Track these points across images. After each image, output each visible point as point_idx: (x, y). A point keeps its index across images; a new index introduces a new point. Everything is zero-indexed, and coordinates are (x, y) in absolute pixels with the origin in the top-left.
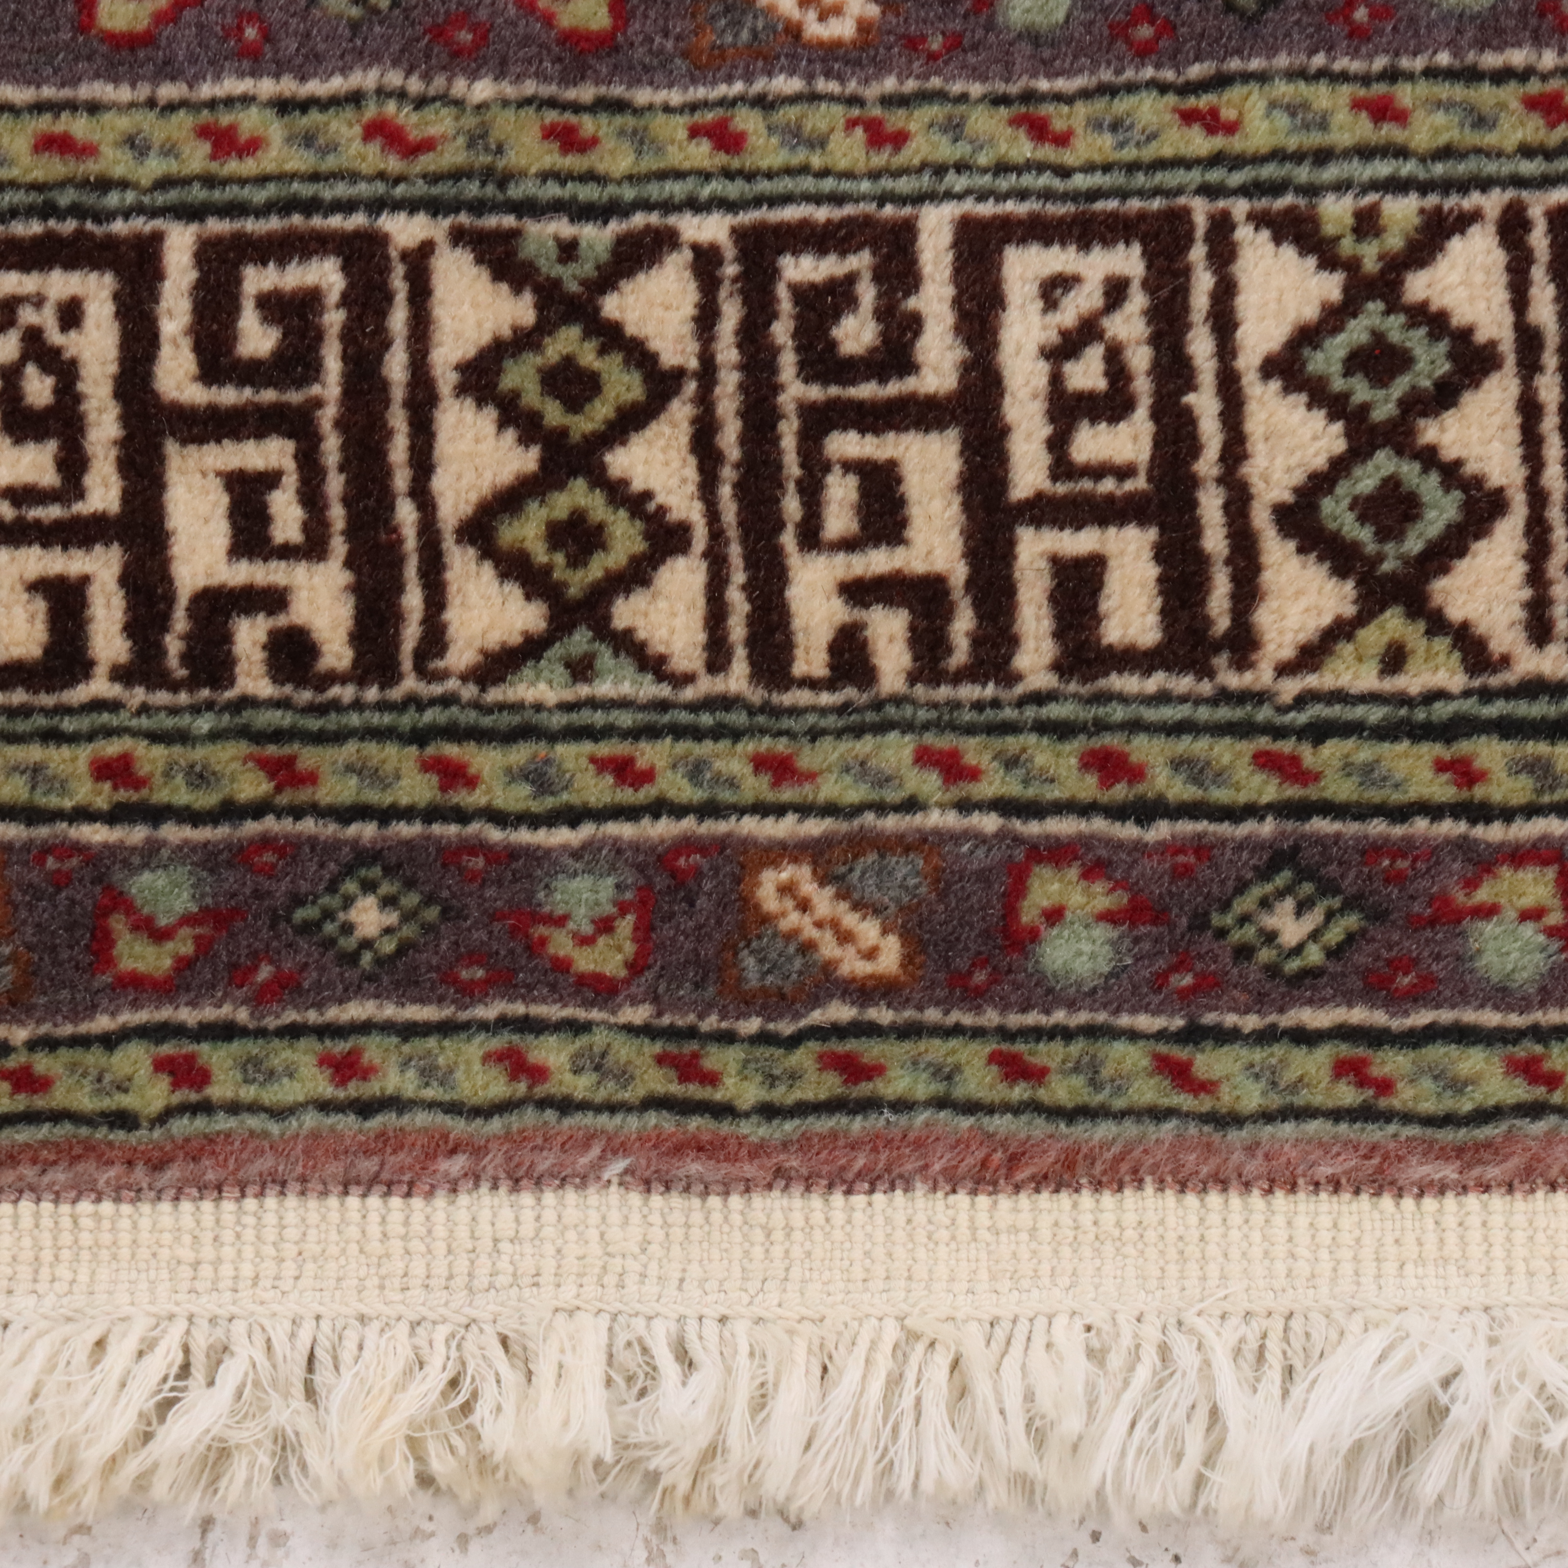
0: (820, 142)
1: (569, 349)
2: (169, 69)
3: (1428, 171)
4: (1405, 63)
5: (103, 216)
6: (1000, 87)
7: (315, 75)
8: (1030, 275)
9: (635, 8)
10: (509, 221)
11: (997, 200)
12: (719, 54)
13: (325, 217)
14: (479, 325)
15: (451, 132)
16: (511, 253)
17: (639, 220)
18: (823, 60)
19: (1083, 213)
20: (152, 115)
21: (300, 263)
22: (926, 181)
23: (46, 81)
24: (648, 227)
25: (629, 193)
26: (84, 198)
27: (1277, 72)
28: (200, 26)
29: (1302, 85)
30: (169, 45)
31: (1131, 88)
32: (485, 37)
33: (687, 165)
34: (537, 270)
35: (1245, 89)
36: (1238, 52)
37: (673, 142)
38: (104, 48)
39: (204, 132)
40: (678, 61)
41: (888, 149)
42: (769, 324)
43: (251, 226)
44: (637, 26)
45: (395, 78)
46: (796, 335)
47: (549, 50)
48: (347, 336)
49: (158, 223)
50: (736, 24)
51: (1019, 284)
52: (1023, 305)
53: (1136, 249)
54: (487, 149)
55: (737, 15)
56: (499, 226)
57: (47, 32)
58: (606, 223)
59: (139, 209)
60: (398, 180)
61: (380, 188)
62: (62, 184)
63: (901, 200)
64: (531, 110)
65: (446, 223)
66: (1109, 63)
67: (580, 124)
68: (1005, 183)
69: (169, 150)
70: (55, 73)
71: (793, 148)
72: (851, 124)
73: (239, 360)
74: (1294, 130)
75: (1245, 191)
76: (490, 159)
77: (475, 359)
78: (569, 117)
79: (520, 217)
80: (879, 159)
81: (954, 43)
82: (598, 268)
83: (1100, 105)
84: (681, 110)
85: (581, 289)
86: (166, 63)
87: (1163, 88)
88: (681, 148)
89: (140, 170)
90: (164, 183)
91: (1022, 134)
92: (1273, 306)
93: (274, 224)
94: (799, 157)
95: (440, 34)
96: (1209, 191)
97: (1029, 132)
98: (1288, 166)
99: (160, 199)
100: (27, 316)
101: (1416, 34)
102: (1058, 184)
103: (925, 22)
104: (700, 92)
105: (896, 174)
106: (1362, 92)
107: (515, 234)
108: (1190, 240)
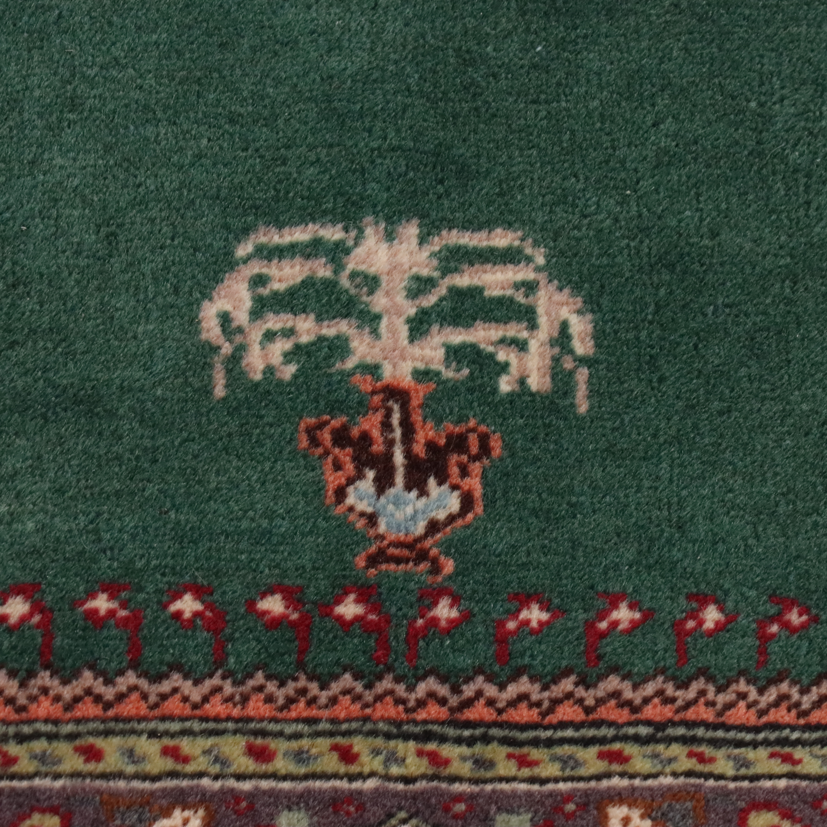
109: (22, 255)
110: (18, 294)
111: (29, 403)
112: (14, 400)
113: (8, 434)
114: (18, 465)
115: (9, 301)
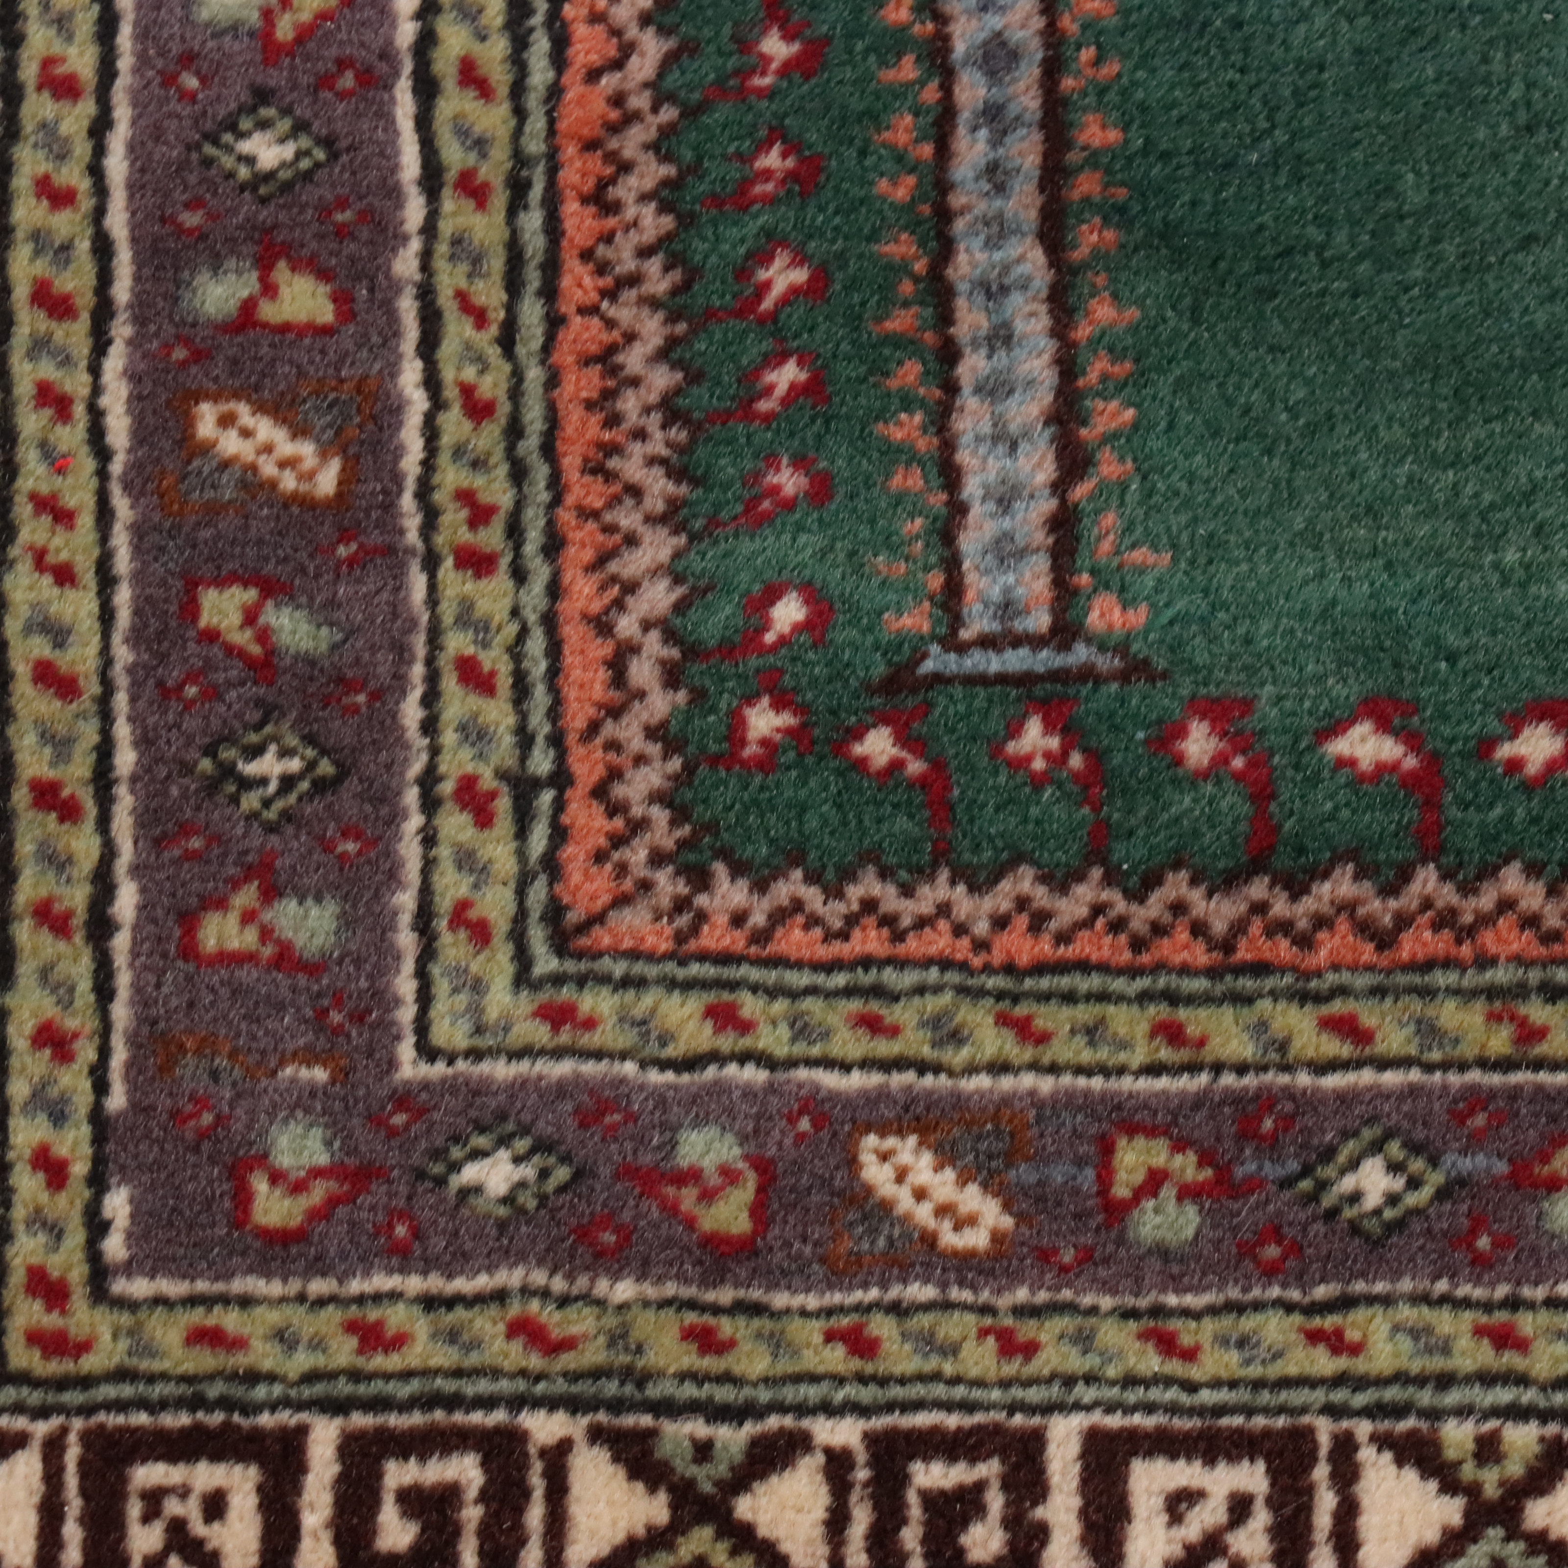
0: (952, 1350)
1: (701, 1550)
2: (320, 1264)
3: (1548, 1399)
4: (1527, 1292)
5: (250, 1409)
6: (1130, 1301)
7: (462, 1272)
8: (1155, 1487)
9: (775, 1213)
10: (646, 1420)
11: (1125, 1413)
12: (856, 1259)
13: (467, 1412)
14: (614, 1523)
15: (593, 1332)
16: (647, 1453)
17: (773, 1422)
18: (959, 1270)
19: (1209, 1428)
20: (302, 1310)
21: (440, 1458)
22: (1055, 1391)
23: (201, 1275)
24: (782, 1429)
25: (764, 1395)
26: (232, 1391)
27: (1402, 1296)
28: (352, 1224)
29: (1425, 1310)
30: (321, 1242)
31: (1258, 1306)
32: (628, 1238)
33: (821, 1369)
34: (673, 1470)
35: (1370, 1312)
36: (1363, 1275)
37: (808, 1345)
38: (258, 1244)
39: (351, 1327)
40: (815, 1267)
41: (1018, 1360)
42: (899, 1529)
43: (394, 1420)
44: (777, 1231)
45: (539, 1277)
46: (925, 1541)
47: (690, 1252)
48: (484, 1532)
49: (303, 1417)
50: (873, 1232)
51: (1145, 1498)
52: (1149, 1518)
53: (1261, 1466)
54: (626, 1349)
55: (875, 1222)
56: (637, 1424)
57: (203, 1227)
58: (741, 1424)
59: (285, 1403)
60: (538, 1378)
61: (521, 1385)
62: (211, 1377)
63: (1030, 1409)
64: (671, 1312)
65: (584, 1421)
66: (1236, 1281)
67: (718, 1327)
68: (1132, 1396)
69: (317, 1344)
70: (209, 1268)
71: (926, 1355)
72: (983, 1333)
73: (378, 1553)
74: (1417, 1353)
75: (1369, 1412)
76: (629, 1359)
77: (609, 1558)
78: (708, 1319)
79: (657, 1416)
80: (1011, 1368)
81: (1086, 1256)
82: (732, 1469)
83: (1227, 1322)
84: (817, 1314)
85: (715, 1490)
86: (318, 1258)
87: (1289, 1307)
88: (816, 1352)
89: (288, 1364)
90: (311, 1377)
91: (1150, 1347)
92: (1394, 1528)
93: (416, 1419)
94: (932, 1364)
95: (585, 1235)
96: (1333, 1411)
97: (1157, 1346)
98: (1411, 1389)
99: (307, 1392)
100: (173, 1507)
101: (1538, 1263)
102: (1185, 1399)
103: (1057, 1235)
104: (837, 1298)
105: (1027, 1383)
106: (1484, 1319)
107: (652, 1433)
108: (1313, 1460)
109: (1545, 70)
110: (1537, 146)
111: (1559, 353)
112: (1530, 348)
113: (1518, 413)
114: (1539, 474)
115: (1519, 157)
